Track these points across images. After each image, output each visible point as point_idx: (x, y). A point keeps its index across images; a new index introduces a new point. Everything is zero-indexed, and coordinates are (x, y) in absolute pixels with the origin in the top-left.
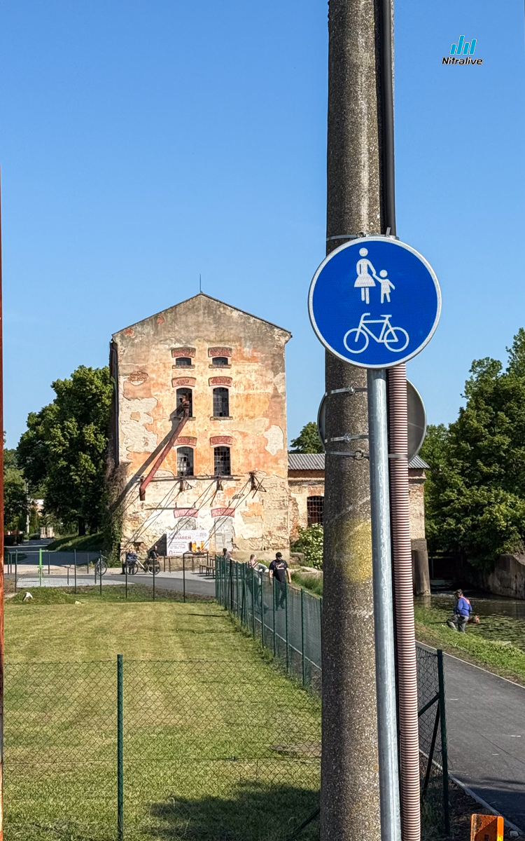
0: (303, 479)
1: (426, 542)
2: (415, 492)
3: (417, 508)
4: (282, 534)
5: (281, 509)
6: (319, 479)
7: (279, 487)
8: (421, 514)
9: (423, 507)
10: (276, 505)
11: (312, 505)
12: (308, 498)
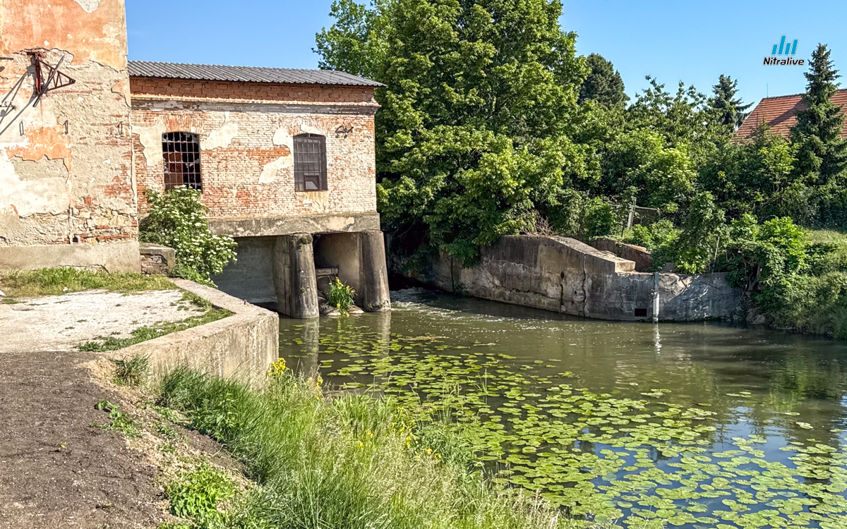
0: (154, 96)
1: (378, 217)
2: (360, 130)
3: (364, 157)
4: (118, 203)
5: (115, 144)
6: (184, 98)
7: (107, 92)
8: (369, 169)
9: (373, 156)
10: (102, 136)
11: (171, 150)
12: (164, 136)
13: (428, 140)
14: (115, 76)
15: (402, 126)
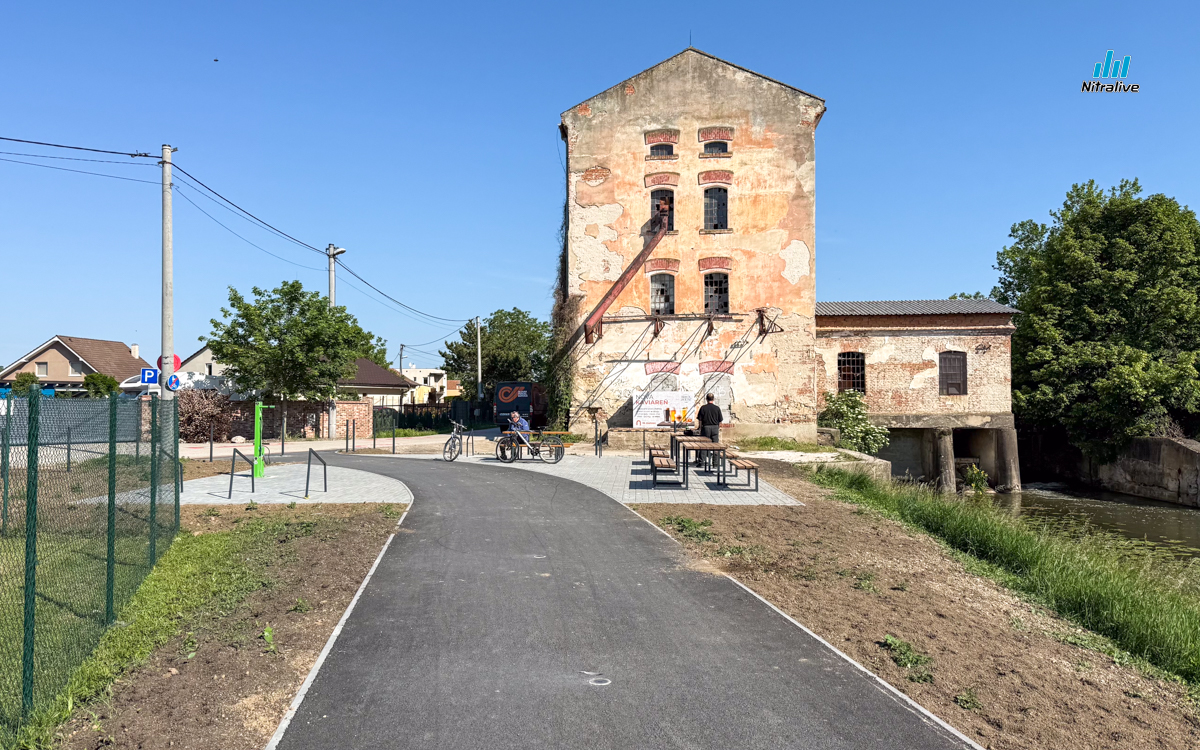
0: (833, 328)
1: (1012, 417)
2: (998, 348)
3: (1001, 369)
4: (805, 399)
5: (805, 363)
6: (855, 329)
7: (801, 331)
8: (1005, 378)
9: (1009, 368)
10: (797, 358)
11: (844, 364)
12: (840, 355)
13: (1066, 354)
14: (806, 321)
15: (1043, 342)
